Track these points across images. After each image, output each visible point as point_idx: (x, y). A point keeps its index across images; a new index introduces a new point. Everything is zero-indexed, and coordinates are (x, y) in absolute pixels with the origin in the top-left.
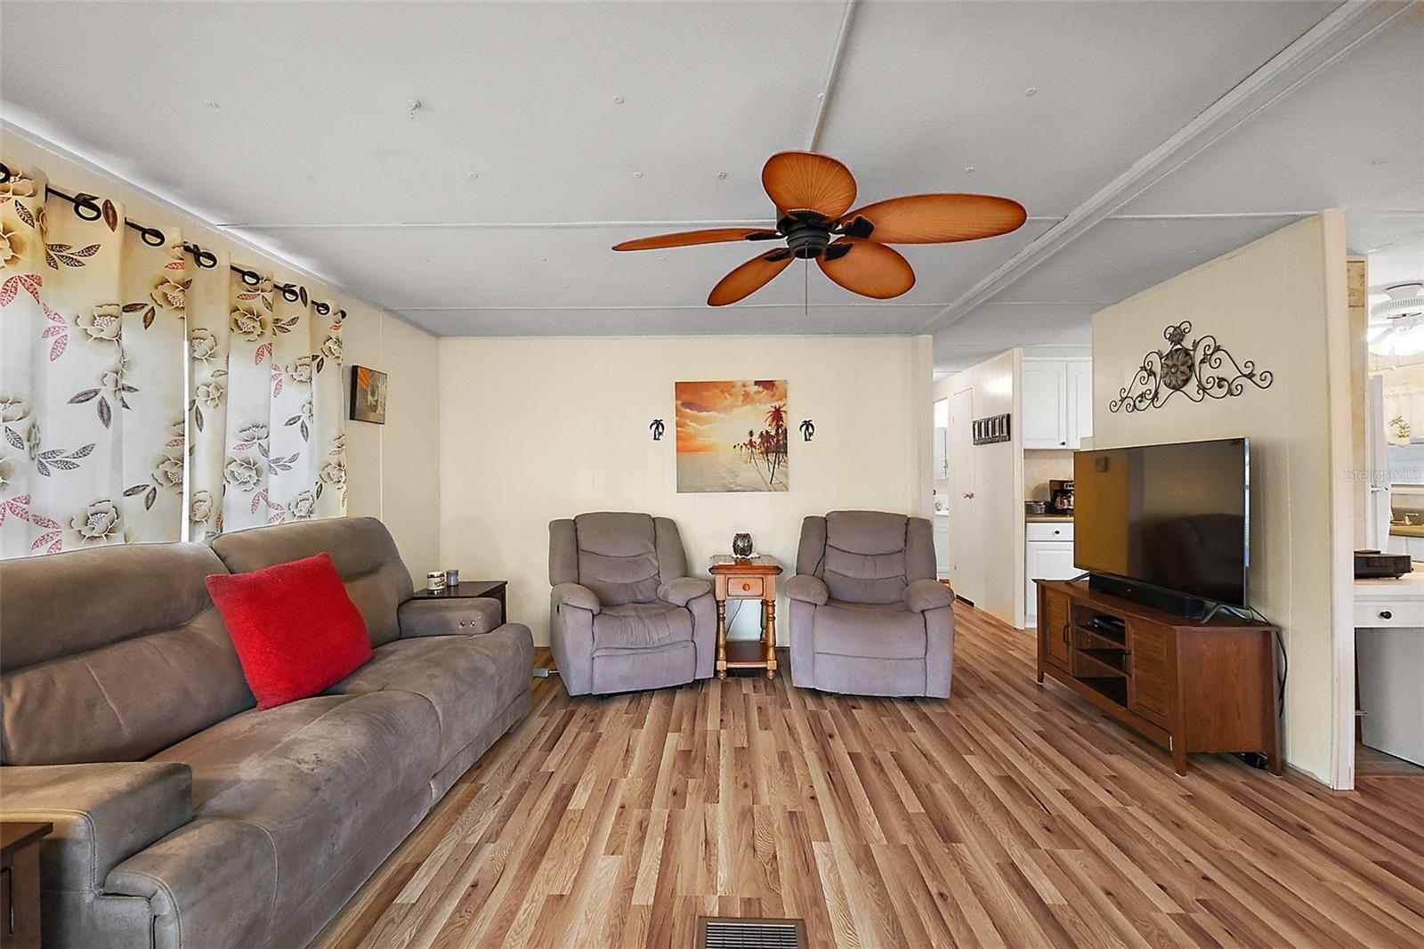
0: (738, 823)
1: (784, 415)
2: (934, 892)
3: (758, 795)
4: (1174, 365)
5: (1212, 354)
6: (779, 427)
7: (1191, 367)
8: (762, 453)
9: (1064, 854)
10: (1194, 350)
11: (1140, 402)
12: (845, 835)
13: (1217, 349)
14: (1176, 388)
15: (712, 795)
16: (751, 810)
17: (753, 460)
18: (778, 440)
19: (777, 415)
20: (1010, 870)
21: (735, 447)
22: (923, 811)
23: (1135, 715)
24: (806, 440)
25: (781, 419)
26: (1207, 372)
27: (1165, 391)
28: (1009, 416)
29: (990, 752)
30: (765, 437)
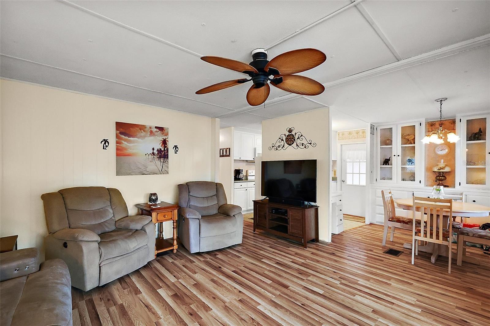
0: (228, 313)
1: (167, 142)
2: (300, 305)
3: (222, 299)
4: (290, 139)
5: (300, 137)
6: (165, 147)
7: (295, 140)
8: (158, 158)
9: (309, 278)
10: (295, 135)
11: (279, 148)
12: (262, 299)
13: (302, 136)
14: (290, 145)
15: (207, 309)
16: (226, 306)
17: (154, 161)
18: (165, 153)
19: (164, 142)
20: (305, 288)
21: (146, 155)
22: (272, 282)
23: (290, 235)
24: (175, 153)
25: (166, 144)
26: (299, 141)
27: (286, 145)
28: (229, 149)
29: (266, 257)
30: (159, 151)
